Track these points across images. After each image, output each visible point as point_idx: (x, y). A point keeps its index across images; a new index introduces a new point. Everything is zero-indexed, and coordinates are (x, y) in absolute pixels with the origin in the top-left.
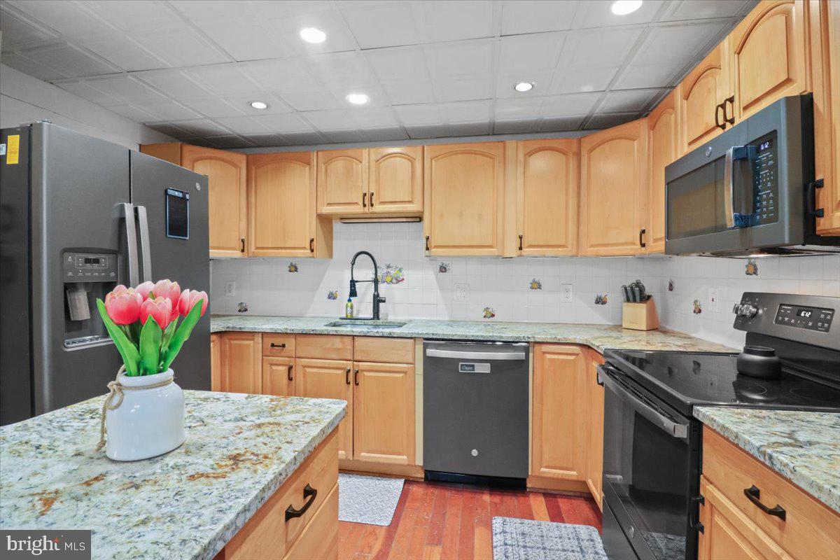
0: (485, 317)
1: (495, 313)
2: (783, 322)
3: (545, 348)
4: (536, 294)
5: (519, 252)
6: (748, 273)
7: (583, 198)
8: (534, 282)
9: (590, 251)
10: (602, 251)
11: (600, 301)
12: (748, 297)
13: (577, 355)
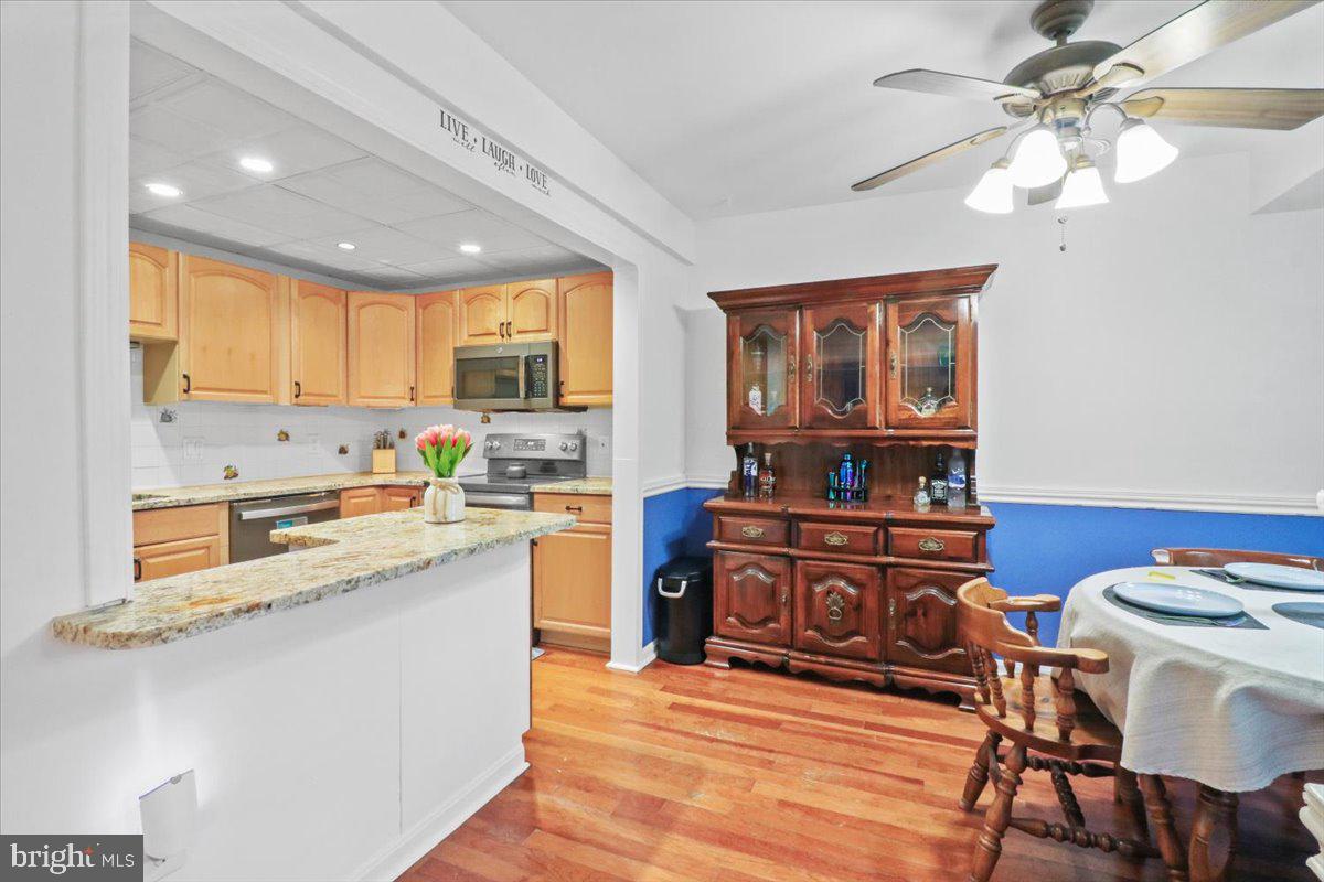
0: (226, 478)
1: (239, 472)
2: (518, 449)
3: (351, 493)
4: (285, 446)
5: (294, 400)
6: (483, 422)
7: (352, 353)
8: (282, 433)
9: (360, 402)
10: (373, 402)
11: (343, 451)
12: (490, 437)
13: (374, 495)
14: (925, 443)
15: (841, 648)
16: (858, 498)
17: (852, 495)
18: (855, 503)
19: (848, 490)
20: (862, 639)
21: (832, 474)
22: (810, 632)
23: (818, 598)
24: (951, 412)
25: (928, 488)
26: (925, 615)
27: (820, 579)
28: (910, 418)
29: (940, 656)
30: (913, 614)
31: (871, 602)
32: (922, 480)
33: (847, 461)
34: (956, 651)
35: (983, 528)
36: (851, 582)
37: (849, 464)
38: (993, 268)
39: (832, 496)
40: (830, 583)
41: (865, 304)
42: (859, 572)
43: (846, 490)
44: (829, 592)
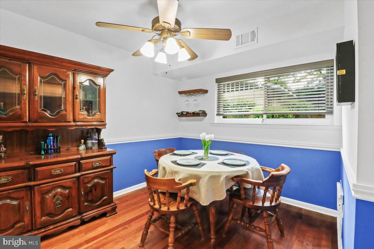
14: (89, 127)
15: (59, 219)
16: (57, 152)
17: (54, 151)
18: (55, 155)
19: (52, 149)
20: (70, 209)
21: (43, 143)
22: (43, 218)
23: (49, 201)
24: (99, 116)
25: (85, 143)
26: (95, 190)
27: (48, 192)
28: (84, 118)
29: (99, 202)
30: (91, 191)
31: (74, 193)
32: (83, 141)
33: (50, 136)
34: (105, 198)
35: (111, 154)
36: (64, 187)
37: (51, 138)
38: (112, 70)
39: (43, 152)
40: (54, 192)
41: (65, 70)
42: (68, 183)
43: (51, 149)
44: (54, 196)
